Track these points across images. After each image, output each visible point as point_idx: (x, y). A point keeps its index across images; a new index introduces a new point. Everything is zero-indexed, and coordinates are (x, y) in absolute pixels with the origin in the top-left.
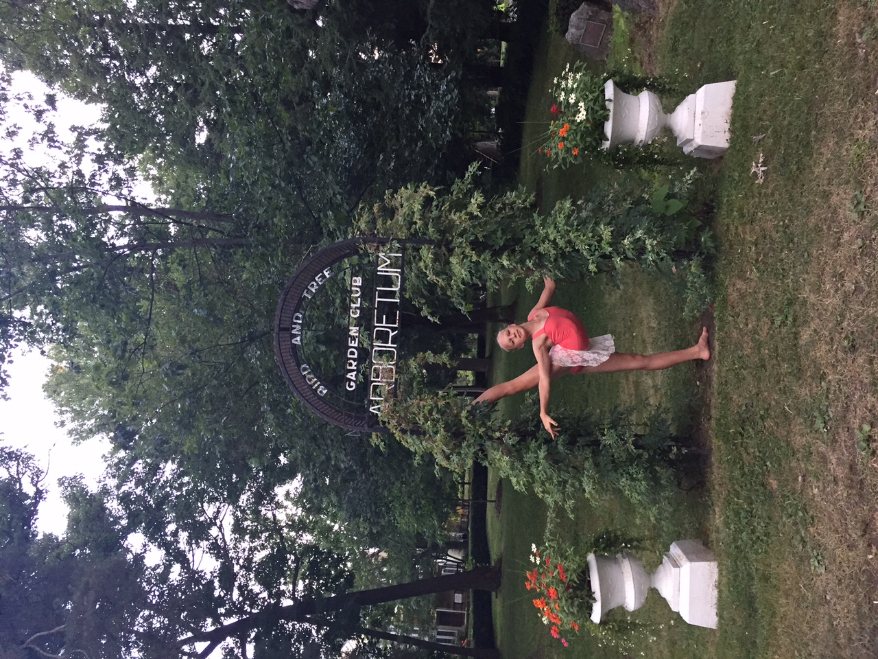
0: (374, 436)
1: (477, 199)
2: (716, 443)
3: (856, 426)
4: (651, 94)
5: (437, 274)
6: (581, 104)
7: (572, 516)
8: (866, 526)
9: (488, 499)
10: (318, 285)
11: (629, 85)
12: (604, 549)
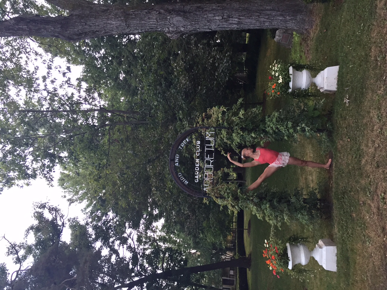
0: (204, 199)
1: (242, 112)
2: (335, 201)
3: (380, 194)
4: (307, 71)
5: (227, 139)
6: (280, 77)
7: (280, 229)
8: (383, 229)
9: (244, 228)
10: (184, 144)
11: (299, 68)
12: (293, 241)
